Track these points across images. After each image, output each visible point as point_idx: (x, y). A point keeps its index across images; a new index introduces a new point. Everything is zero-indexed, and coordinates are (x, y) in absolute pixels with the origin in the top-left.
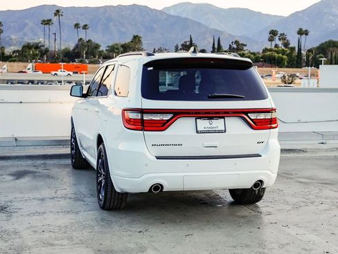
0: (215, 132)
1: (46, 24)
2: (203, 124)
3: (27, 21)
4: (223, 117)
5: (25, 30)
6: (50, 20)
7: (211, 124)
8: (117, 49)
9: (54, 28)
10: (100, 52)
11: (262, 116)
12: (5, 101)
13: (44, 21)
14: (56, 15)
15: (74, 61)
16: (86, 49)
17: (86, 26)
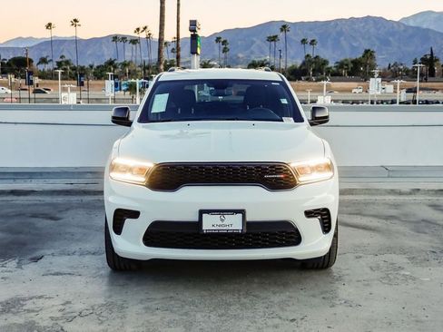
1: (272, 41)
3: (255, 39)
5: (252, 48)
6: (276, 36)
8: (347, 65)
9: (280, 44)
10: (328, 68)
13: (269, 38)
14: (281, 30)
15: (300, 79)
16: (314, 65)
17: (313, 41)
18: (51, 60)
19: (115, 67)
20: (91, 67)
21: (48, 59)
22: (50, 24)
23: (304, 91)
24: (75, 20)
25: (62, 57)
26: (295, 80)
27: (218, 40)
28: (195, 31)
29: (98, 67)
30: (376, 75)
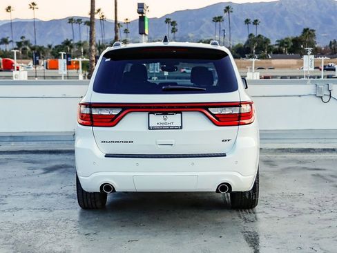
0: (169, 128)
1: (217, 21)
2: (156, 119)
3: (204, 19)
4: (180, 112)
5: (201, 28)
6: (221, 17)
7: (165, 119)
10: (270, 46)
11: (227, 111)
12: (67, 96)
13: (215, 18)
14: (225, 11)
15: (245, 57)
16: (256, 44)
17: (256, 21)
18: (11, 41)
19: (71, 47)
20: (50, 47)
21: (9, 40)
22: (9, 8)
23: (245, 68)
24: (33, 4)
25: (22, 38)
26: (239, 58)
27: (167, 21)
28: (142, 13)
29: (56, 47)
30: (309, 53)
